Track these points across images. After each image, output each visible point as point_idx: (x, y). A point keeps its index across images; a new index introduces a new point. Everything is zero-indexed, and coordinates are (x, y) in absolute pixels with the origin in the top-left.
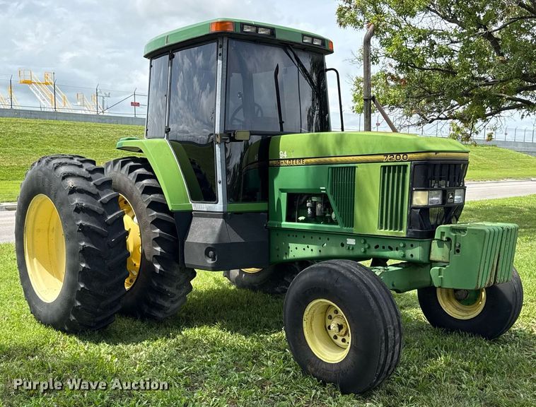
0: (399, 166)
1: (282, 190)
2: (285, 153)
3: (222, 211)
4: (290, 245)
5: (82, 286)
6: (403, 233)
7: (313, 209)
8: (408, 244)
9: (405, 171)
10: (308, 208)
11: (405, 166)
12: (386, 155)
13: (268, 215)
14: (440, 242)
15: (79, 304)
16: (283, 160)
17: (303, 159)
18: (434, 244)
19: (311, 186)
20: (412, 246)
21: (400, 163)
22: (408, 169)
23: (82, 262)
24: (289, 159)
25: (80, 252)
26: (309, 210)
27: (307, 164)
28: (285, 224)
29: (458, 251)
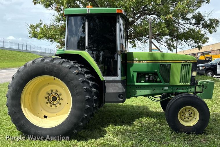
0: (188, 64)
1: (134, 72)
2: (137, 58)
3: (120, 80)
4: (137, 91)
5: (86, 115)
6: (189, 84)
7: (149, 78)
8: (190, 87)
9: (190, 66)
10: (146, 77)
11: (190, 64)
12: (183, 61)
13: (127, 81)
14: (199, 86)
15: (82, 124)
16: (135, 61)
17: (146, 61)
18: (197, 87)
19: (149, 70)
20: (191, 88)
21: (188, 63)
22: (191, 65)
23: (87, 105)
24: (139, 61)
25: (86, 100)
26: (147, 78)
27: (148, 63)
28: (136, 83)
29: (206, 88)
